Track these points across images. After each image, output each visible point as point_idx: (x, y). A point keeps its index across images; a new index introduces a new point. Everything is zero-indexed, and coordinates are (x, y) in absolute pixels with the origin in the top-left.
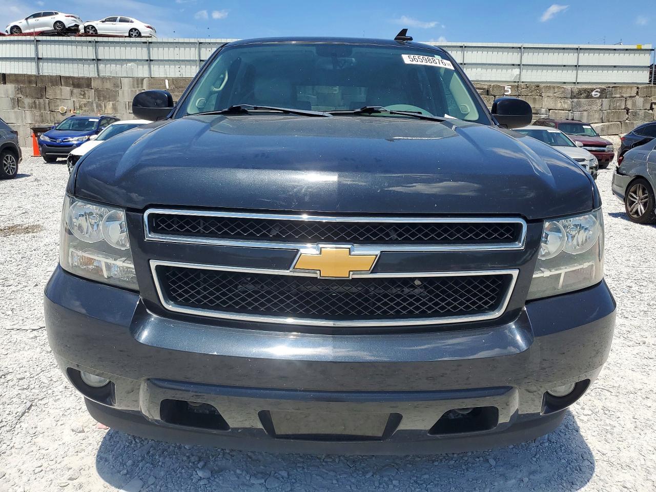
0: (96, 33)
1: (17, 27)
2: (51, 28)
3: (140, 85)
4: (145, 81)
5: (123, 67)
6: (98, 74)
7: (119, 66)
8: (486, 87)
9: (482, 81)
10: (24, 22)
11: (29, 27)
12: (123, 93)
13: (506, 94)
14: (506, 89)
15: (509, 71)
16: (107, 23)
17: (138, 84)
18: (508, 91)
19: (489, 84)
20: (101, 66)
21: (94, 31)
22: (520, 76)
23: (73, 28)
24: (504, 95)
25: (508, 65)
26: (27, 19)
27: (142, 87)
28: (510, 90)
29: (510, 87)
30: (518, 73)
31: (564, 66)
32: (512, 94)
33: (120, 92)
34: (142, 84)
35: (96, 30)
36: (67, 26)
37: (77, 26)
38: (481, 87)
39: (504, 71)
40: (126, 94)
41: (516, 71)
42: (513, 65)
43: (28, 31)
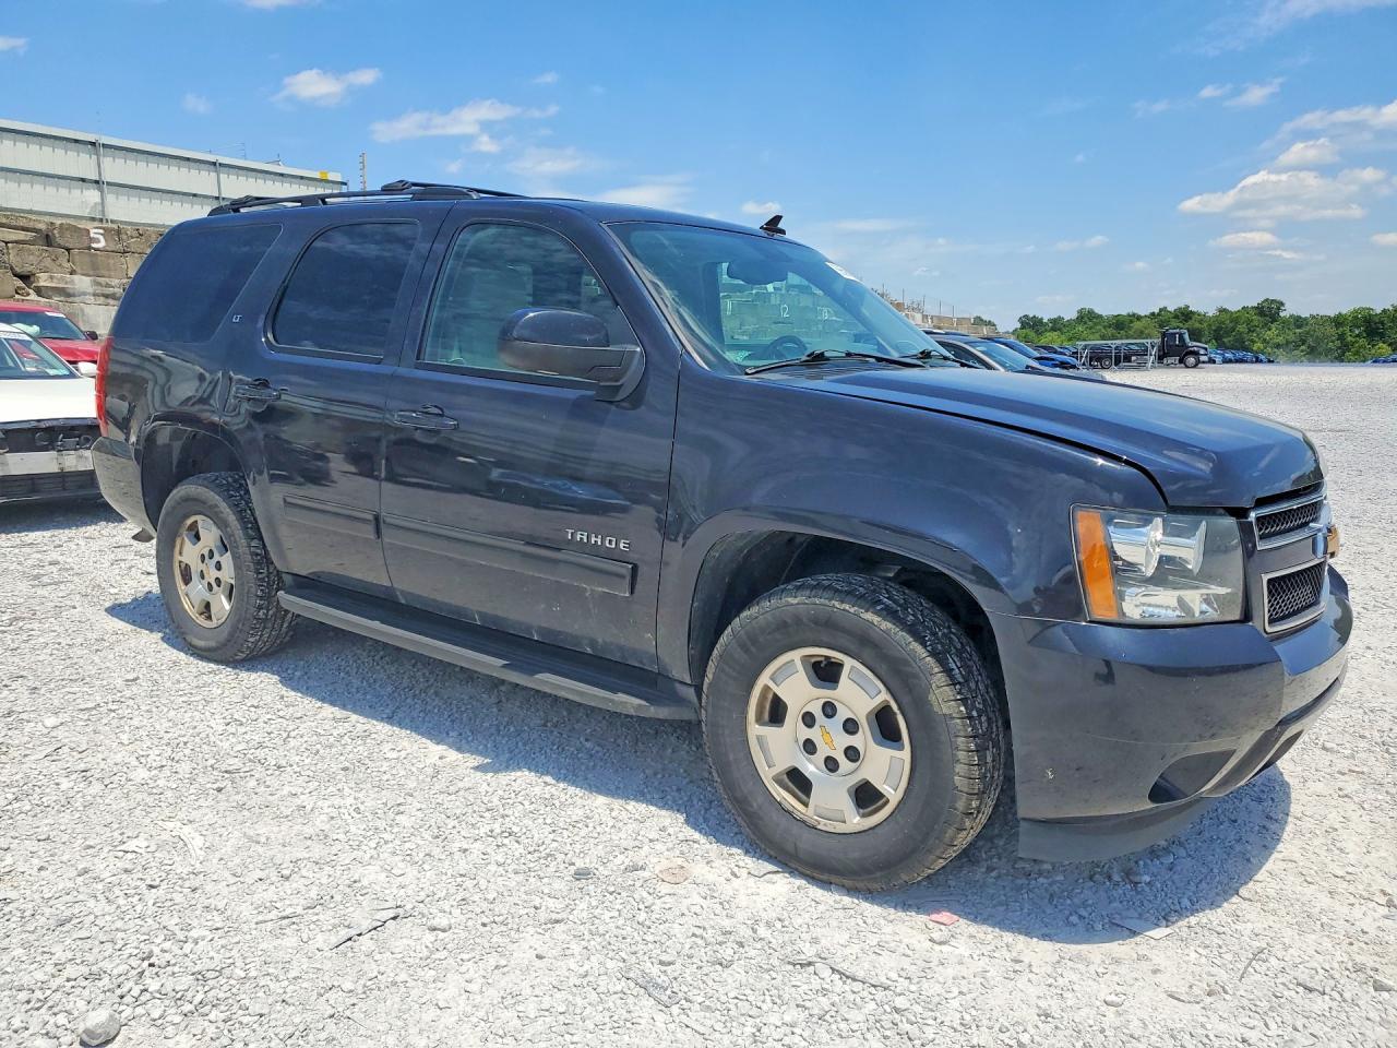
8: (42, 226)
9: (31, 212)
13: (94, 245)
14: (92, 235)
15: (76, 192)
18: (99, 241)
19: (47, 219)
22: (103, 207)
24: (90, 248)
25: (72, 179)
28: (101, 238)
29: (101, 231)
30: (98, 200)
31: (195, 195)
32: (108, 248)
38: (31, 225)
39: (63, 192)
41: (93, 195)
42: (83, 180)
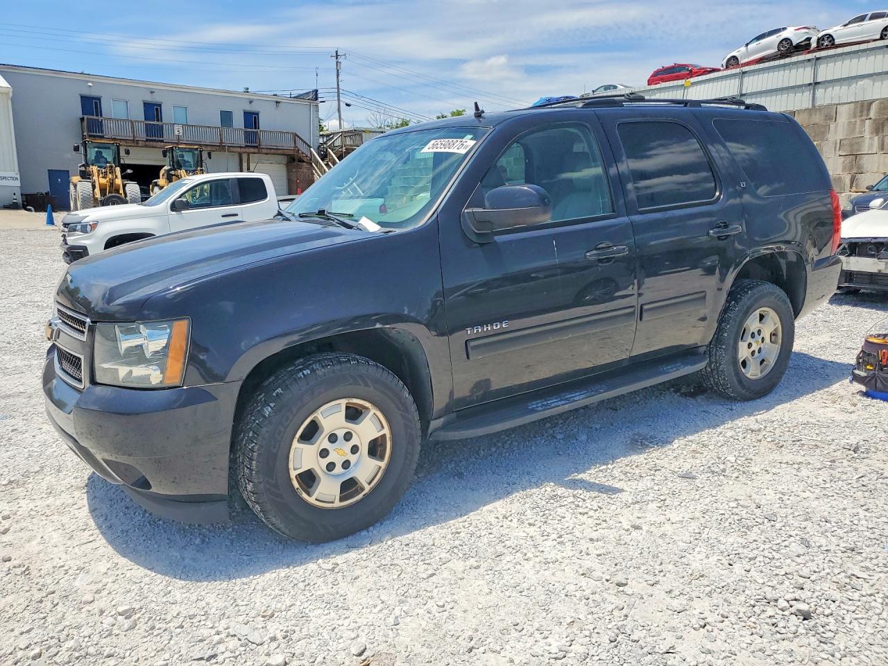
0: (833, 44)
1: (734, 58)
2: (774, 50)
3: (865, 113)
4: (874, 106)
5: (851, 88)
6: (813, 105)
7: (845, 88)
10: (743, 49)
11: (748, 54)
12: (836, 127)
16: (850, 26)
17: (862, 111)
20: (820, 92)
21: (830, 41)
23: (803, 44)
26: (747, 45)
27: (868, 115)
33: (832, 126)
34: (869, 110)
35: (834, 40)
36: (794, 43)
37: (809, 39)
40: (840, 129)
43: (747, 60)
